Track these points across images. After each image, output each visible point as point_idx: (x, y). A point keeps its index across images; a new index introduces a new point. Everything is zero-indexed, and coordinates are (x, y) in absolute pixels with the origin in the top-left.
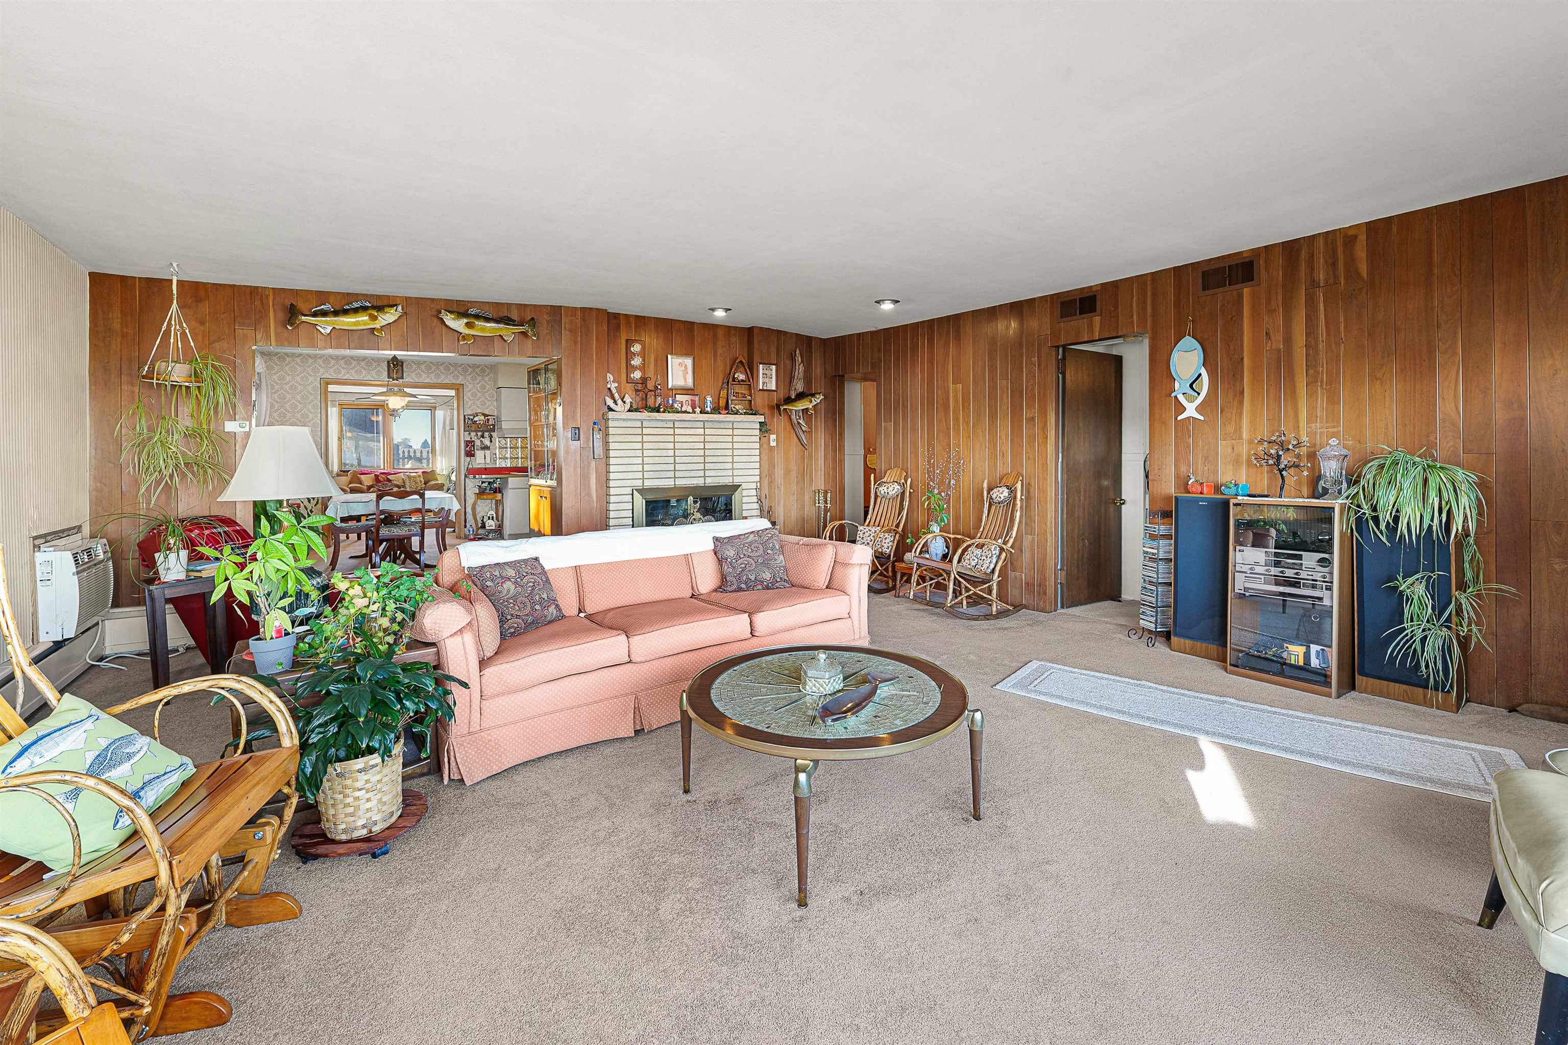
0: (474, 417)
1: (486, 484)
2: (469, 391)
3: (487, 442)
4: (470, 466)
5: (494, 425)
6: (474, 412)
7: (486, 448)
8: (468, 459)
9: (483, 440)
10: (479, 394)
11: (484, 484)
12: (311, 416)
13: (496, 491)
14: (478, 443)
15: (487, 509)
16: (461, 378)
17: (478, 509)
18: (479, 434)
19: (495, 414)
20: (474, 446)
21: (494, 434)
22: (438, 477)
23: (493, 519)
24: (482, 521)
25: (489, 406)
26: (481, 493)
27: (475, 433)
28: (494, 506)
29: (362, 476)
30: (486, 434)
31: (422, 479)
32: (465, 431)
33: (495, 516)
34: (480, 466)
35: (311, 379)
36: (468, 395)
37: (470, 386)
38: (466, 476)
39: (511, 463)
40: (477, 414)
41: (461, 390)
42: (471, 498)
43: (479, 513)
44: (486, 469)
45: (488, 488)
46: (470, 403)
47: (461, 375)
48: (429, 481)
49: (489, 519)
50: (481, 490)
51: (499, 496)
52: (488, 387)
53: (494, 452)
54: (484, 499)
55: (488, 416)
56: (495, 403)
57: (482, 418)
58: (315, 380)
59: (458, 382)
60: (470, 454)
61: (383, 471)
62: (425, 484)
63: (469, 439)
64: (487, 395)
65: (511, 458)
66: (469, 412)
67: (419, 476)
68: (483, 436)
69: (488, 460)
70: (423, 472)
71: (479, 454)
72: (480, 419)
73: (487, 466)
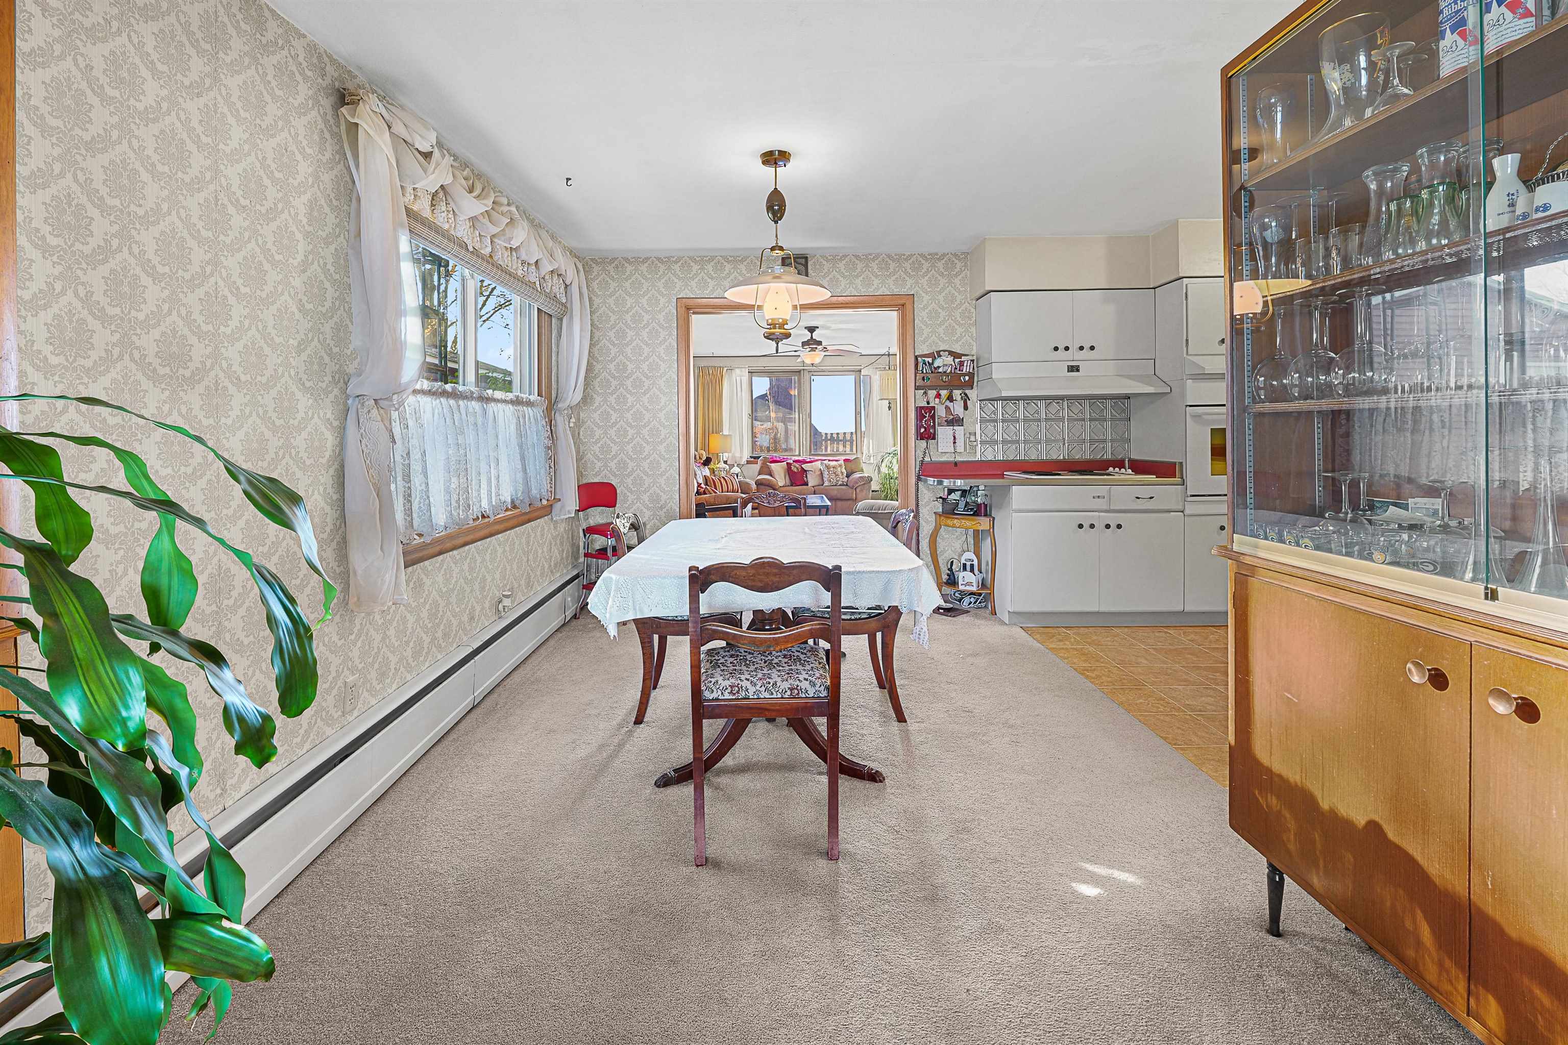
0: (934, 359)
1: (955, 496)
2: (924, 309)
3: (957, 408)
4: (927, 459)
5: (972, 375)
6: (934, 349)
7: (956, 421)
8: (923, 444)
9: (950, 405)
10: (943, 314)
11: (953, 496)
12: (663, 366)
13: (979, 511)
14: (941, 412)
15: (958, 545)
16: (910, 282)
17: (941, 544)
18: (944, 393)
19: (974, 352)
20: (933, 417)
21: (972, 394)
22: (864, 466)
23: (972, 570)
24: (951, 569)
25: (961, 337)
26: (949, 511)
27: (935, 392)
28: (971, 540)
29: (773, 465)
30: (957, 393)
31: (844, 470)
32: (917, 388)
33: (976, 563)
34: (944, 459)
35: (663, 301)
36: (921, 316)
37: (926, 298)
38: (919, 479)
39: (1004, 452)
40: (938, 352)
41: (908, 307)
42: (927, 522)
43: (944, 551)
44: (956, 464)
45: (962, 505)
46: (926, 331)
47: (910, 276)
48: (853, 473)
49: (965, 569)
50: (948, 507)
51: (983, 523)
52: (959, 298)
53: (971, 430)
54: (954, 526)
55: (959, 356)
56: (973, 329)
57: (950, 360)
58: (669, 302)
59: (904, 291)
60: (927, 435)
61: (797, 458)
62: (848, 476)
63: (924, 404)
64: (957, 314)
65: (1004, 442)
66: (923, 349)
67: (840, 466)
68: (950, 398)
69: (960, 447)
70: (845, 460)
71: (944, 433)
72: (944, 363)
73: (959, 459)
